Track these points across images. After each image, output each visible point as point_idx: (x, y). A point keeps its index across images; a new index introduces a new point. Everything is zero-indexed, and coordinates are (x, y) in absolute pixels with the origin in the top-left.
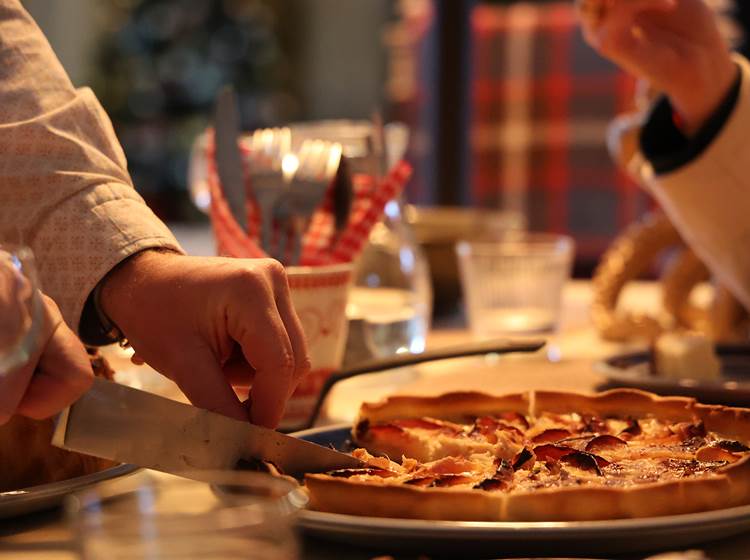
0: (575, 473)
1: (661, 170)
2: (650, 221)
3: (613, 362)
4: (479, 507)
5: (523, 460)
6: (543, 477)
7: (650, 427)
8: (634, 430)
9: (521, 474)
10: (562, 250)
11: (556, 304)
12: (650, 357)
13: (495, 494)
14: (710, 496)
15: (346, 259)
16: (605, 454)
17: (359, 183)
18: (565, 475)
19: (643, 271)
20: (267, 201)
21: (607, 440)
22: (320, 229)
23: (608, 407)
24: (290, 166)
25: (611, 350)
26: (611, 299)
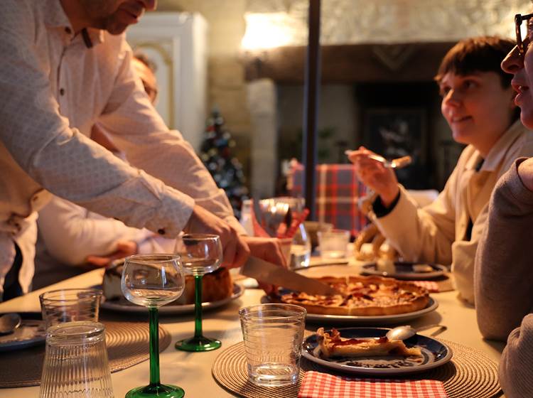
0: (366, 301)
1: (379, 216)
2: (370, 226)
3: (366, 267)
4: (343, 312)
5: (350, 297)
6: (357, 302)
7: (382, 287)
8: (378, 288)
9: (350, 301)
10: (347, 235)
11: (346, 250)
12: (375, 266)
13: (345, 307)
14: (407, 309)
15: (290, 237)
16: (372, 295)
17: (294, 215)
18: (363, 302)
19: (369, 240)
20: (268, 220)
21: (372, 292)
22: (282, 228)
23: (370, 281)
24: (273, 210)
25: (362, 264)
26: (359, 248)
